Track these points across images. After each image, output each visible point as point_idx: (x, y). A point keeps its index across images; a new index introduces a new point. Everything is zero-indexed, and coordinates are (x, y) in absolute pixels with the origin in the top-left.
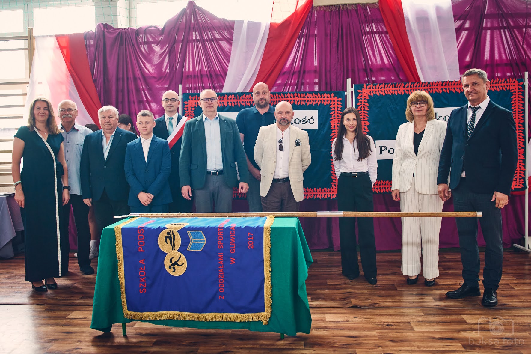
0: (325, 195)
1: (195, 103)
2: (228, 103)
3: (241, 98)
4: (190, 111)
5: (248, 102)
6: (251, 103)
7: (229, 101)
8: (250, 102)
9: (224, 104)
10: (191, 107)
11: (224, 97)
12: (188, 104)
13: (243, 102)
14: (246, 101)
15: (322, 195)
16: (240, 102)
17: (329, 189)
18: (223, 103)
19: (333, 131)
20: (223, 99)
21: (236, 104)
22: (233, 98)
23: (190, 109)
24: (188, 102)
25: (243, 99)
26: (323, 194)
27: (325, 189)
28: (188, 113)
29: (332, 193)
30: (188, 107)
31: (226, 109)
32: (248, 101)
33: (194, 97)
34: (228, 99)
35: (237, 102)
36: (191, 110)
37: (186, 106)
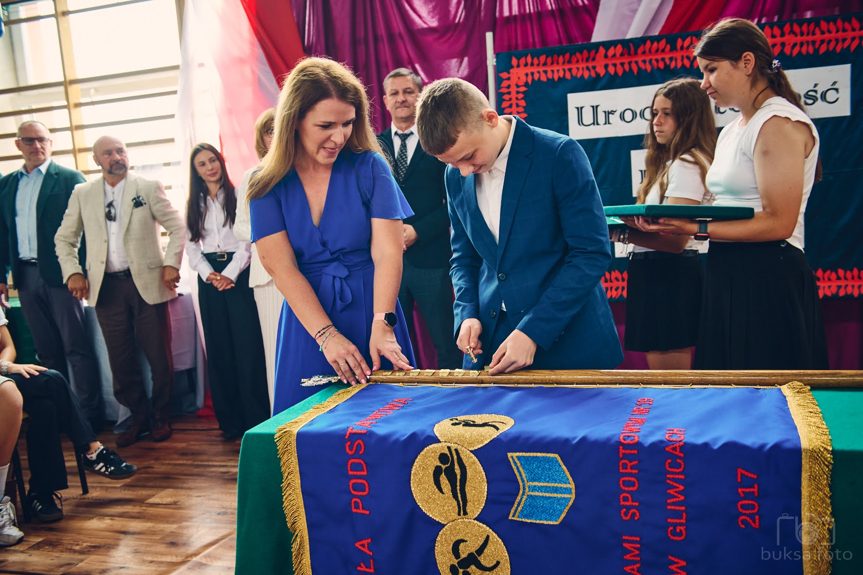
1: (527, 75)
2: (606, 66)
3: (640, 50)
4: (514, 95)
5: (657, 60)
6: (665, 64)
7: (610, 62)
8: (663, 59)
9: (598, 70)
10: (518, 86)
11: (597, 52)
12: (509, 79)
13: (644, 62)
14: (654, 57)
15: (859, 287)
16: (637, 63)
18: (594, 68)
20: (594, 59)
21: (627, 69)
22: (618, 55)
23: (513, 89)
24: (509, 73)
25: (644, 53)
28: (510, 99)
30: (509, 87)
31: (603, 82)
32: (659, 57)
33: (523, 61)
34: (606, 56)
35: (630, 63)
36: (518, 92)
37: (505, 84)
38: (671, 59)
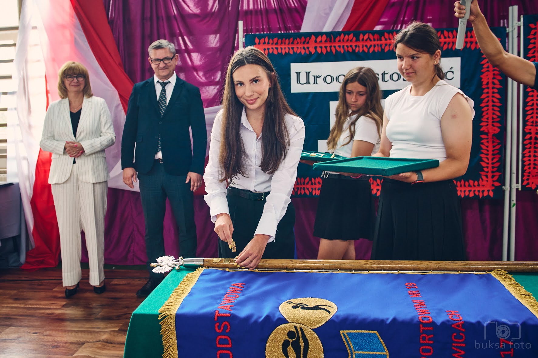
0: (470, 191)
2: (316, 48)
3: (337, 39)
5: (347, 46)
6: (352, 49)
7: (318, 46)
8: (351, 46)
9: (310, 49)
11: (310, 38)
13: (339, 46)
15: (465, 191)
16: (335, 47)
17: (476, 183)
18: (308, 48)
19: (485, 91)
20: (308, 43)
21: (329, 50)
22: (323, 41)
25: (339, 41)
26: (467, 189)
27: (471, 182)
29: (481, 189)
31: (313, 58)
32: (349, 44)
33: (262, 40)
34: (316, 41)
35: (331, 47)
38: (356, 46)
